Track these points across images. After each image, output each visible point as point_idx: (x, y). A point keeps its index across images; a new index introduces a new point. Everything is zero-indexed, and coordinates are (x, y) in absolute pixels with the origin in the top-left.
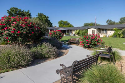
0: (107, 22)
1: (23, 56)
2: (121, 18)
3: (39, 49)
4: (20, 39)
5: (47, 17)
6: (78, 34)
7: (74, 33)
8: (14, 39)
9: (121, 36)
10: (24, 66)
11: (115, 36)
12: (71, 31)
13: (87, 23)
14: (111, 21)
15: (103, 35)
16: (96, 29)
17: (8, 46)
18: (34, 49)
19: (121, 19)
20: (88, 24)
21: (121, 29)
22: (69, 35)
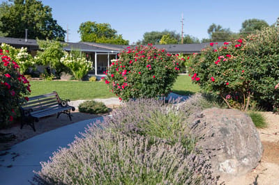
0: (210, 30)
2: (246, 22)
14: (219, 27)
19: (244, 25)
20: (157, 35)
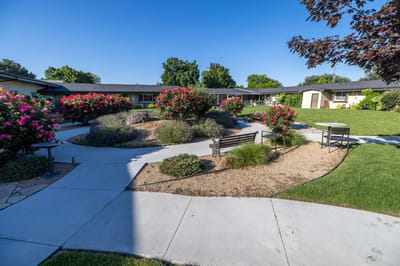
1: (183, 132)
3: (201, 126)
4: (180, 115)
5: (227, 70)
6: (282, 101)
7: (274, 99)
8: (175, 115)
9: (379, 108)
10: (184, 142)
11: (364, 107)
12: (268, 95)
13: (313, 77)
15: (337, 104)
16: (320, 93)
17: (171, 122)
18: (195, 127)
21: (381, 92)
22: (263, 103)
